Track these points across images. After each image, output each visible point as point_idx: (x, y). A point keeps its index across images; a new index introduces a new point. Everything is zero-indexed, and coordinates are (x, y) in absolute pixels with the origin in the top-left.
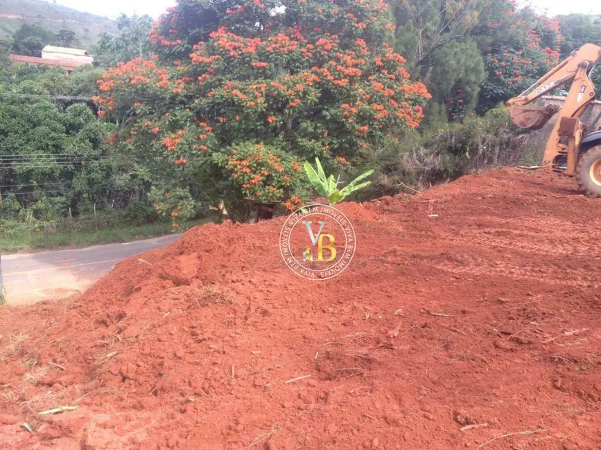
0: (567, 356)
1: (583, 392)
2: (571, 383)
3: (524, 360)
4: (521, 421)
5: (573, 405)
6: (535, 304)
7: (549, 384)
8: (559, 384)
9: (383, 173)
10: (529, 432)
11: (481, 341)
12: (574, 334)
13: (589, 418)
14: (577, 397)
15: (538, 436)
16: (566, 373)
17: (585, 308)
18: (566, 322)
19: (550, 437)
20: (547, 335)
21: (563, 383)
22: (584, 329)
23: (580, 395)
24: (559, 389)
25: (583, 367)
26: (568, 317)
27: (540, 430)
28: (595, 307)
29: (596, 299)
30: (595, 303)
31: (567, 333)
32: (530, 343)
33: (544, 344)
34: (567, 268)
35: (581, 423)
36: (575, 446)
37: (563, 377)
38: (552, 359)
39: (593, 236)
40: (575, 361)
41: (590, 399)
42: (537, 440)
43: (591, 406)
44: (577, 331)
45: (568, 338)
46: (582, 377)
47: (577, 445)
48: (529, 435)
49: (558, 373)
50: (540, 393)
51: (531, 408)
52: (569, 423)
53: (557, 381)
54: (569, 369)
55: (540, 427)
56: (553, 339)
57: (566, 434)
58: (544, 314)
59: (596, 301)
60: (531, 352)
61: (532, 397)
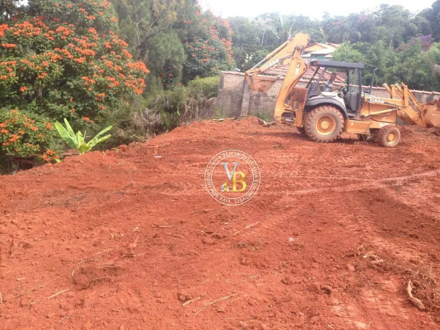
0: (247, 242)
1: (258, 264)
2: (251, 259)
3: (222, 249)
4: (221, 291)
5: (253, 273)
6: (226, 211)
7: (238, 262)
8: (244, 261)
9: (120, 128)
10: (227, 297)
11: (194, 241)
12: (251, 227)
13: (262, 280)
14: (255, 268)
15: (233, 299)
16: (248, 252)
17: (257, 209)
18: (246, 220)
19: (240, 298)
20: (235, 230)
21: (246, 260)
22: (257, 223)
23: (256, 266)
24: (244, 264)
25: (258, 248)
26: (247, 216)
27: (234, 295)
28: (262, 207)
29: (263, 202)
30: (262, 205)
31: (247, 227)
32: (224, 237)
33: (234, 236)
35: (258, 285)
36: (256, 301)
37: (246, 256)
38: (239, 246)
39: (259, 162)
40: (253, 245)
41: (263, 268)
42: (232, 301)
43: (264, 272)
44: (252, 225)
45: (247, 230)
46: (257, 254)
47: (257, 299)
48: (227, 299)
49: (242, 254)
50: (233, 270)
51: (228, 281)
52: (251, 286)
53: (242, 259)
54: (249, 250)
55: (233, 292)
56: (239, 232)
57: (250, 293)
58: (232, 216)
59: (263, 204)
60: (226, 242)
61: (228, 273)
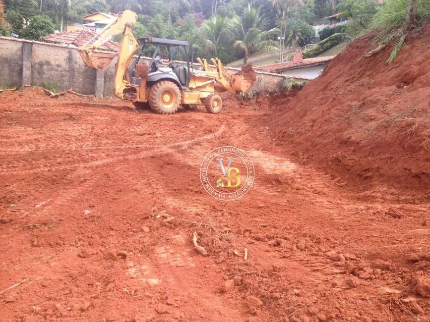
0: (39, 222)
1: (53, 243)
2: (43, 240)
3: (8, 234)
4: (10, 279)
5: (46, 253)
6: (12, 192)
7: (28, 246)
8: (35, 243)
10: (16, 285)
12: (43, 206)
13: (57, 259)
14: (49, 248)
15: (23, 285)
16: (40, 233)
17: (48, 186)
18: (36, 199)
19: (32, 282)
20: (23, 211)
21: (38, 242)
22: (48, 200)
23: (51, 245)
24: (36, 246)
25: (50, 226)
26: (37, 194)
27: (24, 280)
28: (55, 183)
29: (54, 178)
30: (54, 180)
31: (37, 206)
32: (11, 220)
33: (23, 218)
34: (32, 161)
35: (52, 265)
36: (50, 281)
37: (37, 237)
38: (29, 227)
39: (48, 135)
40: (45, 224)
41: (58, 246)
42: (23, 288)
43: (59, 250)
44: (44, 203)
45: (38, 210)
46: (50, 233)
48: (16, 287)
49: (34, 235)
50: (23, 254)
51: (17, 267)
52: (45, 267)
53: (33, 241)
54: (41, 231)
55: (24, 278)
56: (27, 213)
57: (42, 275)
58: (20, 197)
59: (55, 180)
60: (13, 226)
61: (17, 259)
